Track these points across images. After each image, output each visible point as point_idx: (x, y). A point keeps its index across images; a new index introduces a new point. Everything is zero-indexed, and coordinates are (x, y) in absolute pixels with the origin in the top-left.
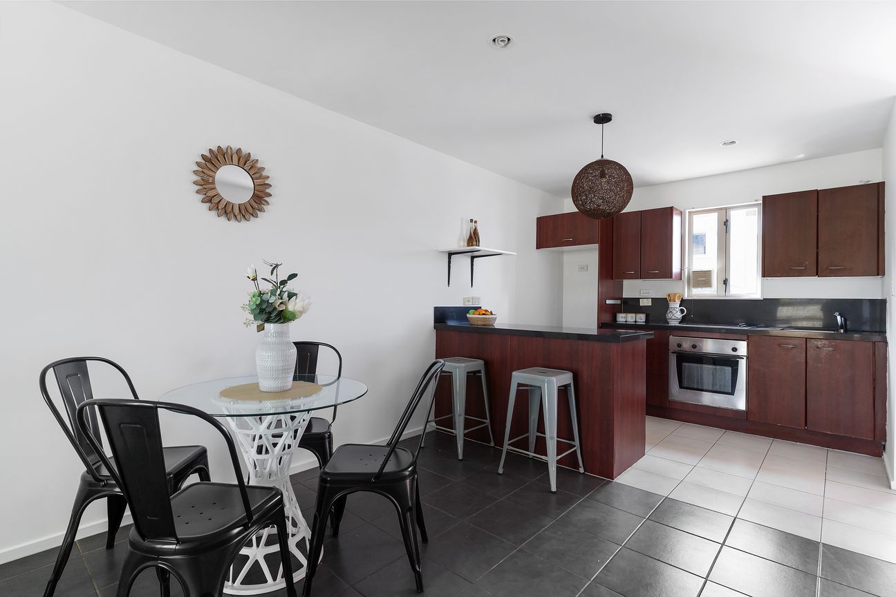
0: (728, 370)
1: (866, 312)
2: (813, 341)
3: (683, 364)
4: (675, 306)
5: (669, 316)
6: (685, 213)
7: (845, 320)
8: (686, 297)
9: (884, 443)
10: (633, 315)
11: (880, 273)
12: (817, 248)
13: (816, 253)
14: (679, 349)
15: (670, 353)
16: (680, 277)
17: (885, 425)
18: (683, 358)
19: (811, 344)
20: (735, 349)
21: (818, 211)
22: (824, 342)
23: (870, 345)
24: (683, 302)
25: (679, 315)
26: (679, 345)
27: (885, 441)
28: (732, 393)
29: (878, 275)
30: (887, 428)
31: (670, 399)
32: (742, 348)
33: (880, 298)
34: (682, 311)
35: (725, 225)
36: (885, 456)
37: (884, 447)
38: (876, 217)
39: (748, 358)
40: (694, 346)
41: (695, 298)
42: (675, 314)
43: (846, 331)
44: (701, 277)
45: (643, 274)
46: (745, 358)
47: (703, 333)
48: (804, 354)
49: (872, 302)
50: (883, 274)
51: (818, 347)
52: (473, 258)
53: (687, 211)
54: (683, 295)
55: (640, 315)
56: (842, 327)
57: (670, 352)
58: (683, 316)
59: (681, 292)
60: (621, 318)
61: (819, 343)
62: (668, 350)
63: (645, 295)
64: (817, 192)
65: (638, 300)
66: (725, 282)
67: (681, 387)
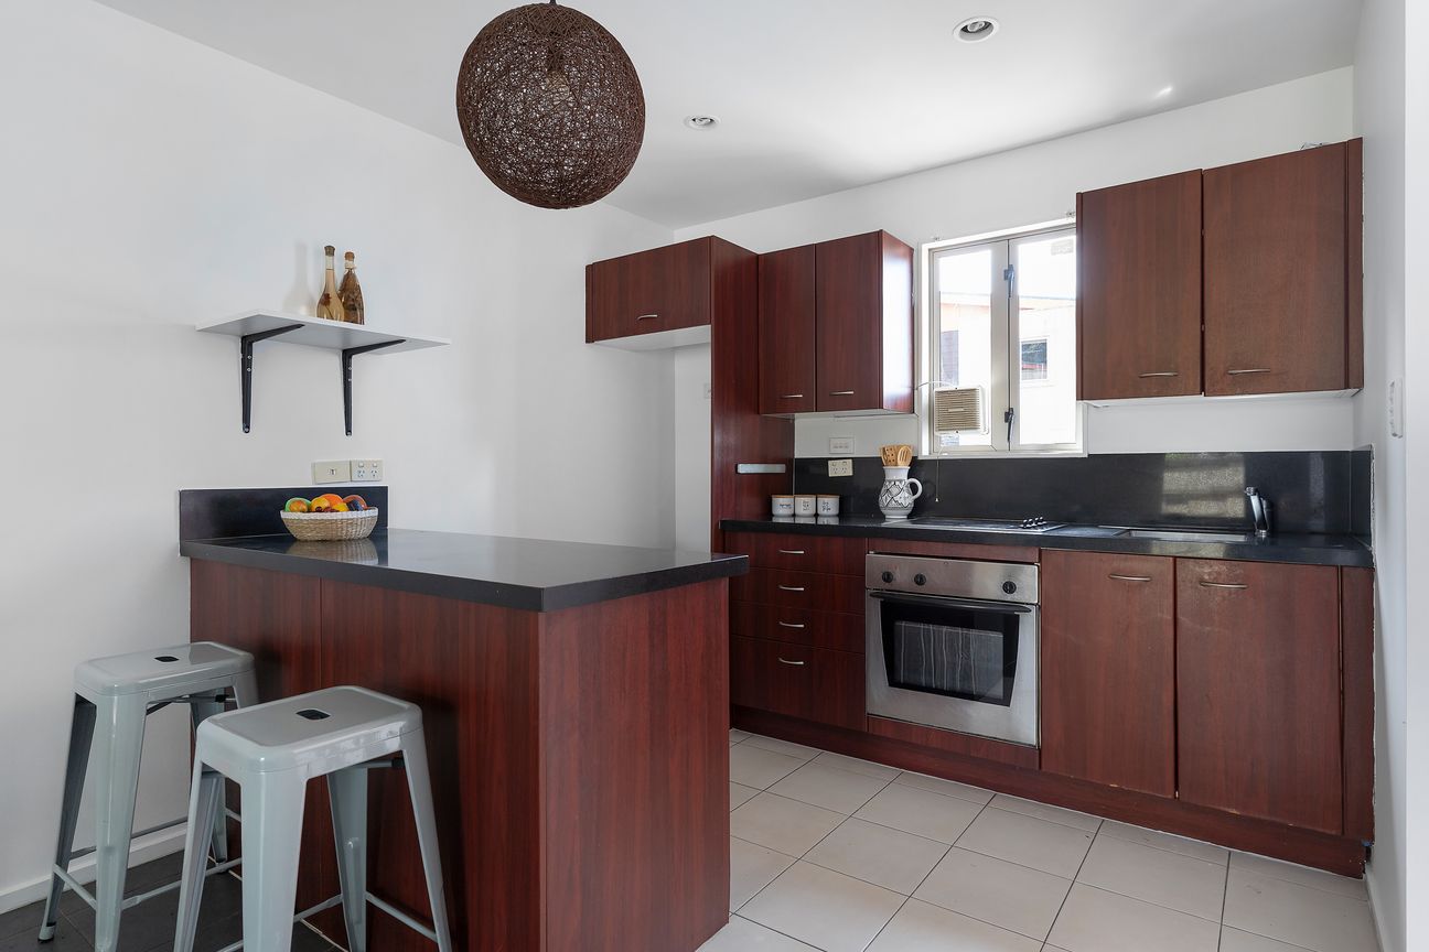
0: (997, 637)
1: (1317, 487)
2: (1191, 563)
3: (897, 624)
4: (899, 474)
5: (884, 500)
6: (920, 251)
7: (1271, 505)
8: (925, 453)
9: (1366, 844)
10: (810, 500)
11: (1351, 381)
12: (1203, 322)
13: (1199, 333)
14: (887, 586)
15: (867, 597)
16: (909, 405)
17: (1370, 794)
18: (898, 609)
19: (1188, 571)
20: (1009, 587)
21: (1202, 227)
22: (1217, 567)
23: (1331, 574)
24: (916, 466)
25: (906, 499)
26: (888, 577)
27: (1372, 838)
28: (1005, 700)
29: (1347, 386)
30: (1377, 803)
31: (870, 710)
32: (1028, 585)
33: (1350, 448)
34: (913, 488)
35: (1006, 278)
36: (1370, 877)
37: (1368, 852)
38: (1342, 236)
39: (1040, 608)
40: (920, 580)
41: (945, 456)
42: (898, 496)
43: (1272, 533)
44: (954, 405)
45: (822, 402)
46: (1034, 609)
47: (940, 545)
48: (1171, 601)
49: (1334, 459)
50: (1360, 385)
51: (1202, 581)
52: (347, 355)
53: (925, 248)
54: (918, 448)
55: (826, 500)
56: (1262, 524)
57: (868, 592)
58: (915, 501)
59: (913, 442)
60: (782, 507)
61: (1206, 571)
62: (863, 588)
63: (839, 450)
64: (1201, 175)
65: (824, 462)
66: (1009, 416)
67: (893, 682)
